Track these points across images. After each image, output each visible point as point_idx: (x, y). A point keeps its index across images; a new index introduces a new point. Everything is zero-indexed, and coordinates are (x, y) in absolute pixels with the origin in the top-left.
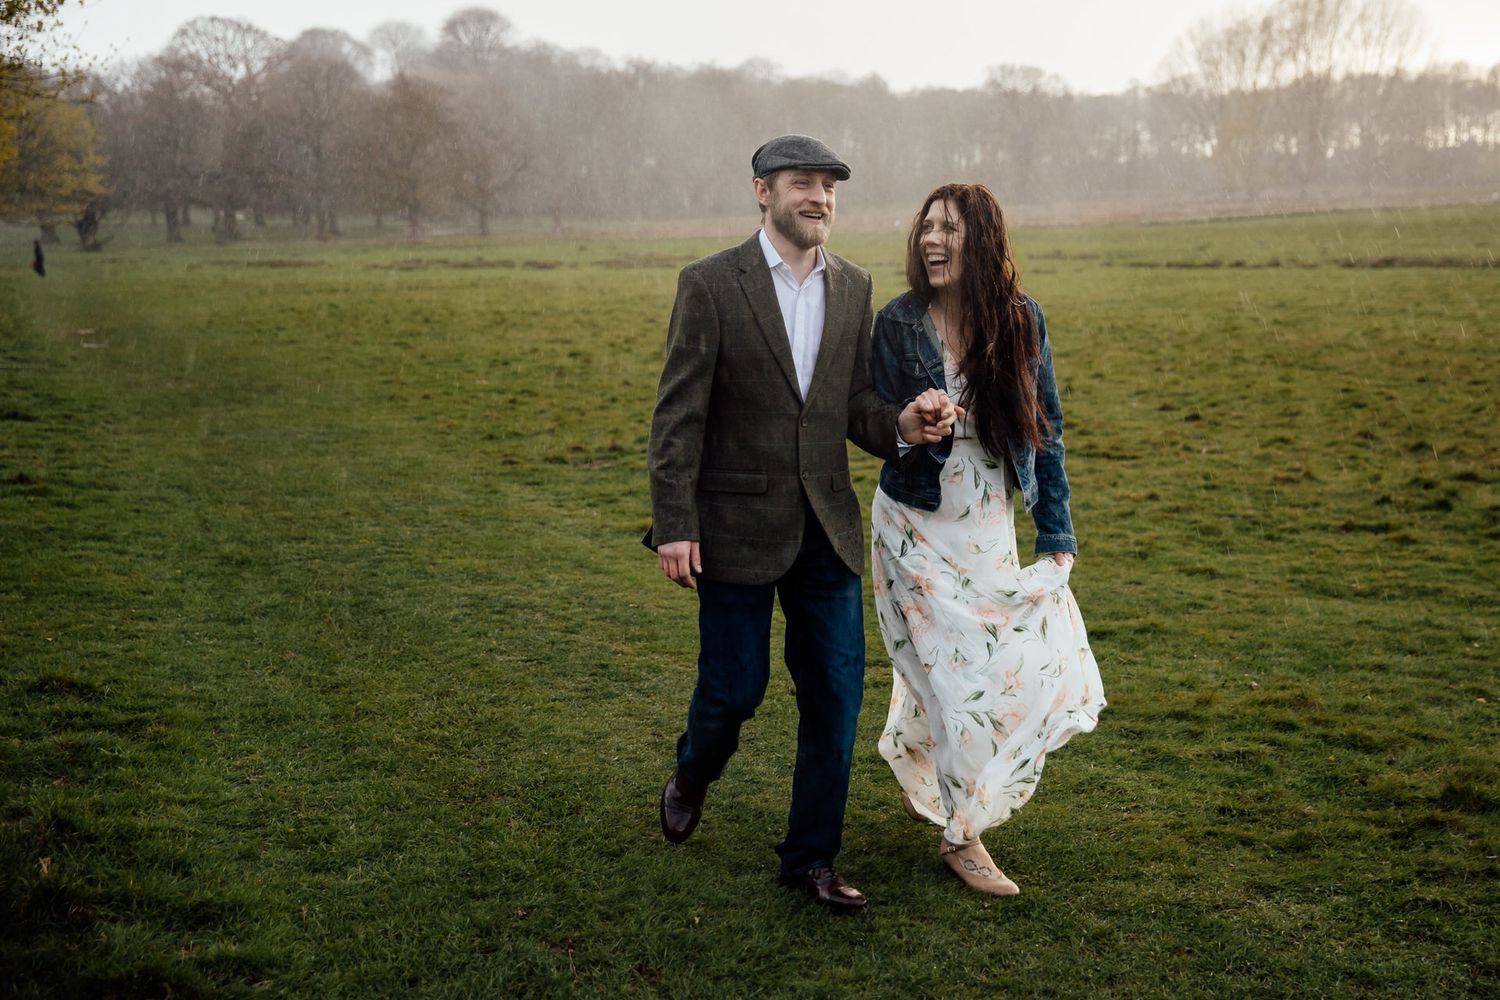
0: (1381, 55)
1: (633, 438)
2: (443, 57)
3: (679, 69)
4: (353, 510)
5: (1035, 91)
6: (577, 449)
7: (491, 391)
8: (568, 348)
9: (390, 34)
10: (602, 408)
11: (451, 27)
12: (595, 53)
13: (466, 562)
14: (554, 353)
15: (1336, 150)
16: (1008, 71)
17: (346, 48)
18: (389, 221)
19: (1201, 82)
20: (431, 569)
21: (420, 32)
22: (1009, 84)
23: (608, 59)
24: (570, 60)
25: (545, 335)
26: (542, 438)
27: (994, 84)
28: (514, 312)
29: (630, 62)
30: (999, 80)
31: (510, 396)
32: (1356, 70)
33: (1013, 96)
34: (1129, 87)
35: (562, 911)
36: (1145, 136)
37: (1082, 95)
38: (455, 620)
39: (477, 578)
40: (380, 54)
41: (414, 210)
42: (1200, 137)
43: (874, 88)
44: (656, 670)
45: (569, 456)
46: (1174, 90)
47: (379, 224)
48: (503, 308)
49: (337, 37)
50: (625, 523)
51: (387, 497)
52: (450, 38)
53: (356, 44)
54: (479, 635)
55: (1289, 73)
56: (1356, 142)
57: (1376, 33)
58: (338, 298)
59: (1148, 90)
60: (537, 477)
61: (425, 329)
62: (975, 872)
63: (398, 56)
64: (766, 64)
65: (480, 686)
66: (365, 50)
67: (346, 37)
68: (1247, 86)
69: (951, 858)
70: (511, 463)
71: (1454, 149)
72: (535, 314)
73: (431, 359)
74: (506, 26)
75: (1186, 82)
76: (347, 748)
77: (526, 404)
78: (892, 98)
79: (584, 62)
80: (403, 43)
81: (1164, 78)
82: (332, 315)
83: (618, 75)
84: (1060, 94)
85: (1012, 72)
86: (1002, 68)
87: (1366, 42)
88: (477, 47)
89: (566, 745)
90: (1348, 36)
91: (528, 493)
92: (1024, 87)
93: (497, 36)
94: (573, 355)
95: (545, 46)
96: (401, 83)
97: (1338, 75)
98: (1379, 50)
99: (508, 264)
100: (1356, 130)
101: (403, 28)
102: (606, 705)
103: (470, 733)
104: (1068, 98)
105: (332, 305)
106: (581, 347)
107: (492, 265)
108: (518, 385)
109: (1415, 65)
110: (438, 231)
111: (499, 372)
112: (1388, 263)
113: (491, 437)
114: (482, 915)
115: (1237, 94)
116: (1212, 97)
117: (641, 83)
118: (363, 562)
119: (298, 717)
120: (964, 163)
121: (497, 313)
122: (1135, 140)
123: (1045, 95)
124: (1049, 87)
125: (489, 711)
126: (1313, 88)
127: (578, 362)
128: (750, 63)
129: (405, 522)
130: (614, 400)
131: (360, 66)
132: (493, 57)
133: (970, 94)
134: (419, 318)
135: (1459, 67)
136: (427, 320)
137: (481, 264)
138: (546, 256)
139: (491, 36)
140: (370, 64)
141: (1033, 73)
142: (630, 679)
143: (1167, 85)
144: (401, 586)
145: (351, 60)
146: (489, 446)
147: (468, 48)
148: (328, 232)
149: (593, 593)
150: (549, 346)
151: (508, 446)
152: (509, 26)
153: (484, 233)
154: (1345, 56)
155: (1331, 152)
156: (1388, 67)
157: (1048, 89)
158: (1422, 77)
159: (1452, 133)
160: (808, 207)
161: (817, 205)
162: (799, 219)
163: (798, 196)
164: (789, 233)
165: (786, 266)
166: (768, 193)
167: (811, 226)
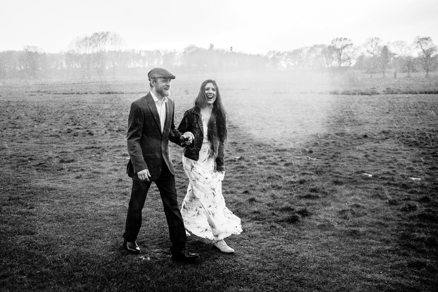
0: (115, 47)
5: (36, 52)
19: (77, 51)
22: (29, 50)
30: (27, 49)
32: (110, 50)
33: (30, 53)
34: (60, 52)
36: (64, 63)
37: (48, 53)
42: (77, 64)
46: (70, 52)
55: (96, 50)
56: (112, 66)
57: (114, 42)
59: (64, 52)
62: (222, 247)
68: (88, 53)
69: (216, 244)
71: (133, 68)
75: (73, 51)
81: (69, 50)
84: (43, 53)
85: (30, 47)
86: (27, 46)
87: (112, 44)
90: (108, 43)
92: (33, 51)
97: (107, 51)
100: (112, 63)
104: (45, 54)
109: (123, 49)
115: (85, 55)
116: (79, 55)
120: (19, 69)
122: (62, 64)
124: (39, 51)
126: (102, 53)
133: (20, 52)
135: (133, 50)
141: (36, 47)
143: (69, 52)
154: (107, 47)
155: (107, 68)
156: (117, 49)
157: (39, 52)
158: (125, 52)
159: (132, 65)
160: (166, 87)
161: (168, 86)
162: (164, 90)
163: (164, 84)
164: (161, 93)
165: (159, 101)
166: (155, 83)
167: (167, 92)
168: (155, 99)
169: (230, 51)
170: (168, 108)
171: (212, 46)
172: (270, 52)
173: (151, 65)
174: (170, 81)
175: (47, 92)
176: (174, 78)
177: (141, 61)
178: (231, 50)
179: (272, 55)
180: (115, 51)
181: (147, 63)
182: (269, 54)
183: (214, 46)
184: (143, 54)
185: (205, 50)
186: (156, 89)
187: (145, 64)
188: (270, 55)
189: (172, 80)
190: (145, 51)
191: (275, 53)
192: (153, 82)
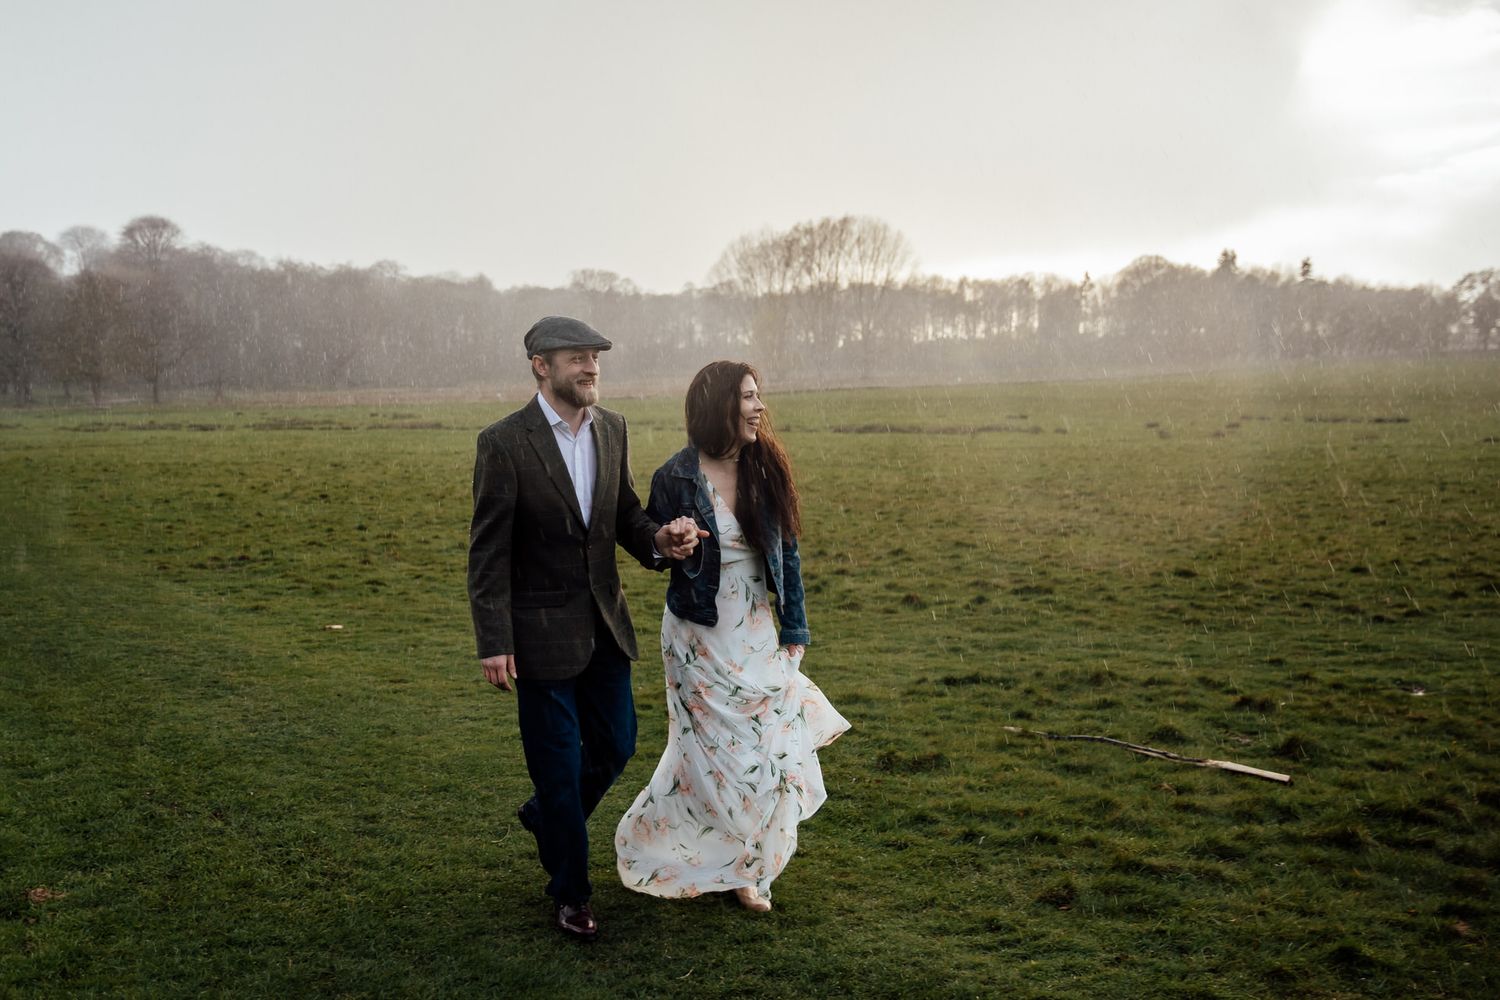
0: (874, 270)
1: (258, 551)
2: (122, 256)
3: (321, 268)
4: (45, 597)
5: (611, 291)
6: (215, 559)
7: (154, 520)
8: (217, 491)
9: (76, 236)
10: (239, 531)
11: (130, 232)
12: (251, 254)
13: (126, 627)
14: (207, 494)
15: (845, 341)
16: (588, 274)
17: (40, 248)
18: (74, 391)
19: (741, 287)
20: (102, 631)
21: (103, 236)
22: (590, 285)
23: (262, 260)
24: (229, 262)
25: (201, 481)
26: (190, 552)
27: (577, 284)
28: (176, 463)
29: (280, 263)
30: (582, 282)
31: (169, 524)
32: (856, 280)
33: (594, 294)
34: (686, 289)
35: (172, 791)
36: (698, 328)
37: (647, 295)
38: (117, 659)
39: (134, 636)
40: (68, 253)
41: (96, 380)
42: (741, 330)
43: (481, 284)
44: (250, 684)
45: (209, 563)
46: (722, 291)
47: (68, 395)
48: (167, 461)
49: (32, 238)
50: (244, 604)
51: (70, 589)
52: (129, 241)
53: (47, 245)
54: (133, 667)
55: (806, 282)
56: (860, 337)
57: (870, 253)
58: (30, 454)
59: (700, 291)
60: (183, 577)
61: (102, 477)
63: (84, 256)
64: (393, 266)
65: (132, 693)
66: (55, 250)
67: (39, 238)
68: (776, 290)
70: (165, 568)
71: (931, 342)
72: (195, 465)
73: (107, 498)
74: (176, 231)
75: (730, 284)
76: (43, 724)
77: (180, 529)
78: (497, 293)
79: (242, 262)
80: (88, 244)
81: (716, 281)
82: (28, 466)
83: (271, 273)
84: (631, 293)
85: (591, 276)
86: (584, 272)
87: (862, 258)
88: (152, 247)
89: (185, 721)
90: (850, 254)
91: (176, 587)
92: (602, 287)
93: (168, 240)
94: (221, 495)
95: (208, 248)
96: (86, 279)
97: (844, 284)
98: (872, 267)
99: (175, 427)
100: (859, 327)
101: (88, 232)
102: (214, 701)
103: (124, 716)
104: (637, 296)
105: (27, 459)
106: (228, 489)
107: (162, 428)
108: (174, 516)
109: (901, 277)
110: (117, 399)
111: (160, 507)
112: (869, 429)
113: (151, 551)
114: (125, 792)
115: (769, 297)
116: (749, 299)
117: (289, 280)
118: (54, 627)
119: (10, 709)
121: (164, 464)
122: (691, 332)
123: (618, 295)
124: (622, 288)
125: (136, 705)
126: (825, 293)
127: (223, 501)
128: (380, 265)
129: (83, 604)
130: (248, 526)
131: (51, 263)
132: (165, 257)
133: (560, 291)
134: (99, 468)
135: (935, 280)
136: (105, 470)
137: (152, 426)
138: (210, 420)
139: (163, 240)
140: (60, 262)
141: (610, 277)
142: (232, 689)
143: (715, 289)
144: (79, 641)
145: (44, 257)
146: (149, 557)
147: (144, 249)
148: (25, 400)
149: (214, 644)
150: (202, 489)
151: (163, 558)
152: (178, 232)
153: (156, 401)
154: (848, 270)
155: (841, 343)
156: (880, 279)
157: (621, 290)
158: (906, 287)
159: (930, 331)
160: (584, 377)
161: (591, 375)
162: (577, 387)
163: (576, 369)
164: (569, 398)
165: (566, 424)
166: (547, 367)
167: (587, 391)
168: (553, 417)
169: (1300, 279)
170: (600, 443)
171: (1228, 260)
172: (1470, 276)
173: (995, 331)
174: (595, 357)
175: (653, 423)
176: (606, 347)
177: (960, 319)
178: (1305, 273)
179: (1480, 289)
180: (871, 285)
181: (982, 326)
182: (1467, 284)
183: (1239, 262)
184: (969, 295)
185: (1202, 273)
186: (553, 384)
187: (975, 328)
188: (1471, 287)
189: (601, 354)
190: (976, 282)
191: (1492, 281)
192: (542, 364)
